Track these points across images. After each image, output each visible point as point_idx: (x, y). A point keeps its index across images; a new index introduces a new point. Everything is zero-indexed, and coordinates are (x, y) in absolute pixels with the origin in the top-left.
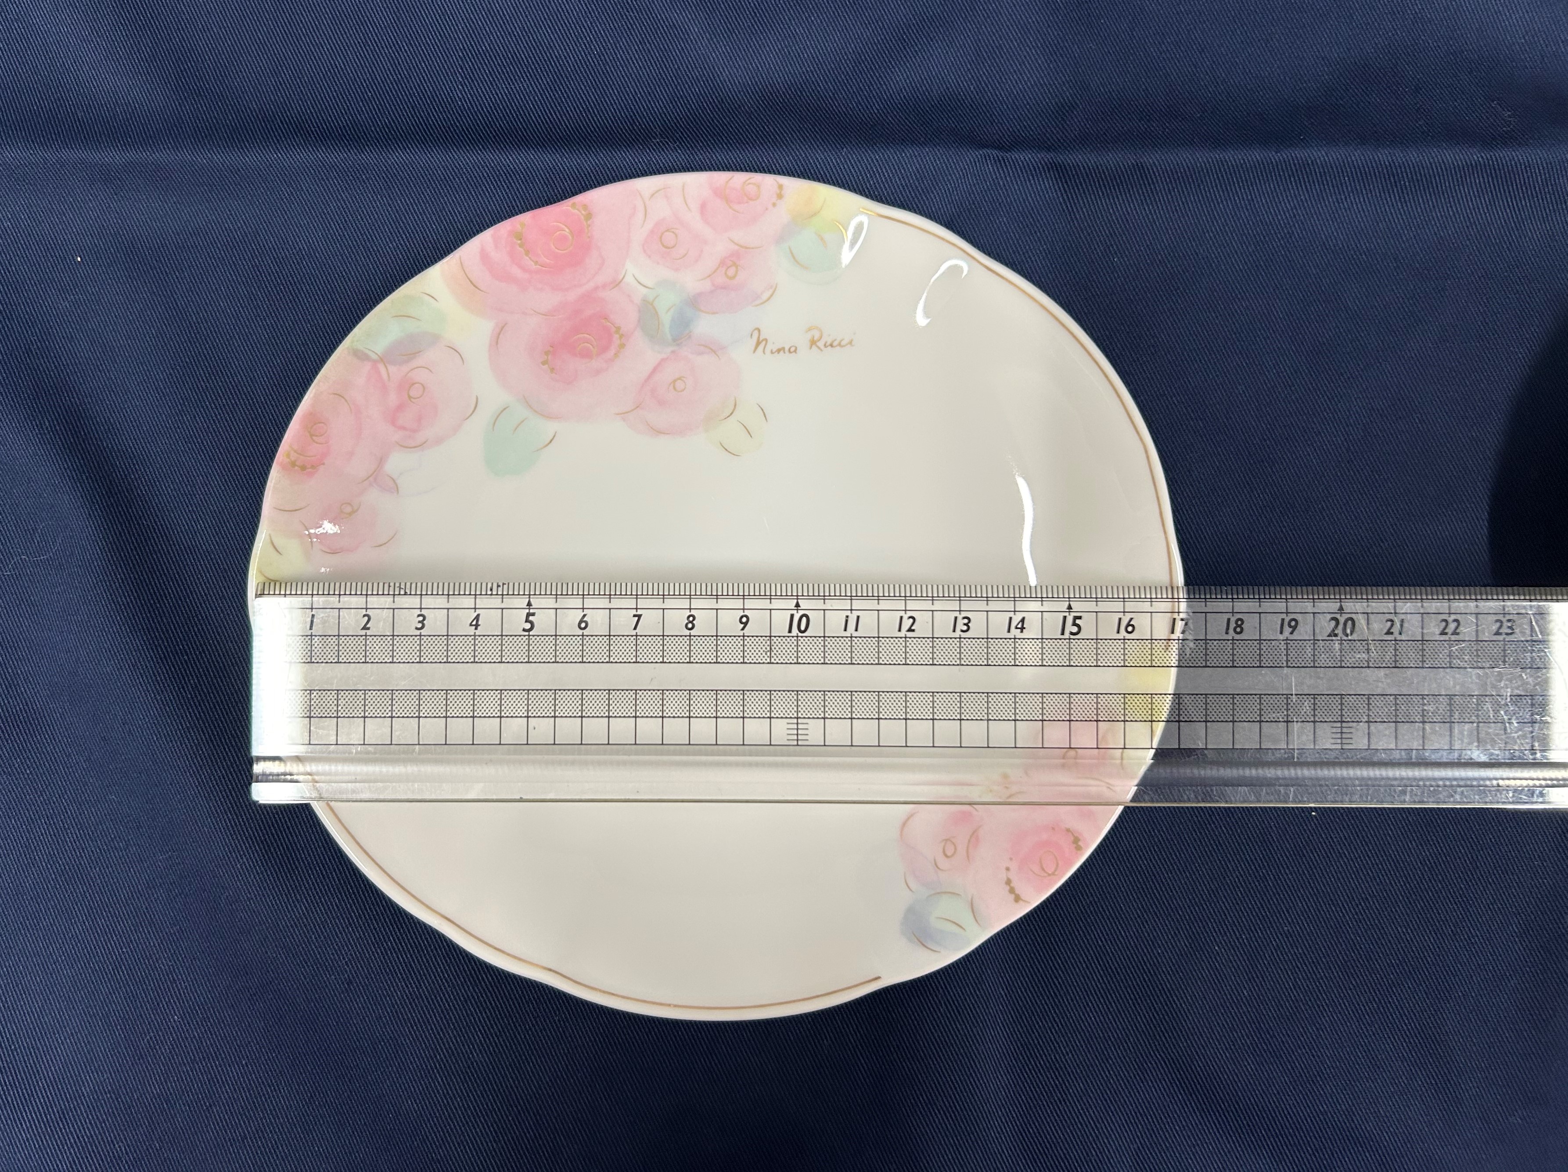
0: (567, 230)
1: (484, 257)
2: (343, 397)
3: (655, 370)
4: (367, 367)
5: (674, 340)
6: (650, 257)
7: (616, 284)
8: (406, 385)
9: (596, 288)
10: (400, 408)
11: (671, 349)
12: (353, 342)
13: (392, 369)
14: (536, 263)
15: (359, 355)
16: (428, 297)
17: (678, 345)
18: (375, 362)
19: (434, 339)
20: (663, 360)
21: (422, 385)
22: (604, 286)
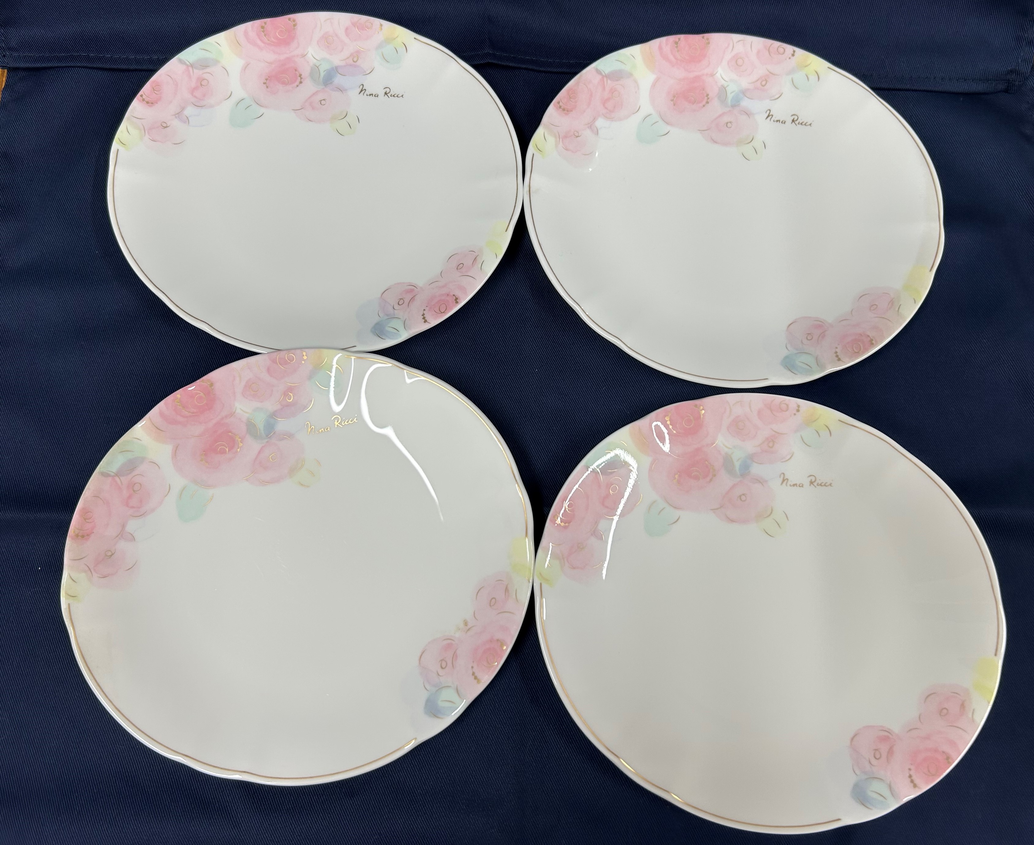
0: (202, 393)
1: (161, 414)
2: (99, 497)
3: (259, 453)
4: (110, 479)
5: (267, 436)
6: (247, 398)
7: (232, 414)
8: (131, 486)
9: (222, 419)
10: (130, 497)
11: (266, 440)
12: (100, 468)
13: (122, 478)
14: (189, 412)
15: (105, 475)
16: (137, 440)
17: (269, 438)
18: (113, 476)
19: (143, 460)
20: (263, 447)
21: (140, 484)
22: (226, 417)
